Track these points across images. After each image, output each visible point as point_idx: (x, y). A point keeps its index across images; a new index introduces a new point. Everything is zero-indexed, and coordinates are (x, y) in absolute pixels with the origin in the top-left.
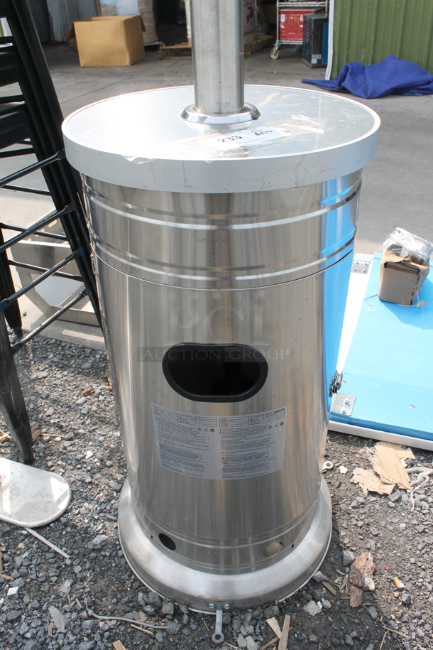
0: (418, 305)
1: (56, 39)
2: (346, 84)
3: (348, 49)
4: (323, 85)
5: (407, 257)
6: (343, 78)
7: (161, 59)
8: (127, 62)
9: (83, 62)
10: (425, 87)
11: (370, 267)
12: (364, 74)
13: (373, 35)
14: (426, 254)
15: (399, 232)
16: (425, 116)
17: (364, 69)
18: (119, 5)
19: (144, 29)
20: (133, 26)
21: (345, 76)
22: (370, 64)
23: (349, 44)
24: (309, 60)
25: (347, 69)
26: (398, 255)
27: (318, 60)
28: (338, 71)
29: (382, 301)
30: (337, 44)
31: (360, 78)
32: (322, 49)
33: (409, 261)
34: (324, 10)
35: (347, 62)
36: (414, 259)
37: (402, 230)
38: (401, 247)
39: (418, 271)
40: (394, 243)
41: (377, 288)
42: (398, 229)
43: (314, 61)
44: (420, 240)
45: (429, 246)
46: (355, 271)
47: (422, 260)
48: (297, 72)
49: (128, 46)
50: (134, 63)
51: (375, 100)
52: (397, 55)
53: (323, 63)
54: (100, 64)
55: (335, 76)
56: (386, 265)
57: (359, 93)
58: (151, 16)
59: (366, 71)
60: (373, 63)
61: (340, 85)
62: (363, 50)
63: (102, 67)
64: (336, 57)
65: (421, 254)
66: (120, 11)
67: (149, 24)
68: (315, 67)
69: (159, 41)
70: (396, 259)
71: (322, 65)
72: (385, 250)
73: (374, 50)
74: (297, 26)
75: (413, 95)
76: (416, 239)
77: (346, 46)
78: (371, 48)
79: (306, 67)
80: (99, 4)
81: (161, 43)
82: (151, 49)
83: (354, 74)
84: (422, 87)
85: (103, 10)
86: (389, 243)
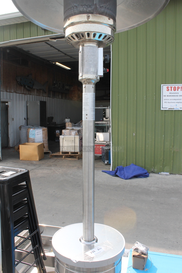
0: (145, 270)
1: (10, 146)
2: (117, 174)
3: (118, 161)
4: (109, 173)
5: (140, 253)
6: (116, 172)
7: (50, 158)
8: (38, 159)
9: (21, 159)
10: (145, 175)
11: (129, 254)
12: (123, 170)
13: (126, 157)
14: (146, 251)
15: (137, 243)
16: (145, 187)
17: (123, 168)
18: (36, 138)
19: (44, 148)
20: (41, 147)
21: (117, 171)
22: (125, 166)
23: (118, 159)
24: (104, 162)
25: (118, 169)
26: (137, 252)
27: (107, 162)
28: (115, 168)
29: (133, 268)
30: (114, 159)
31: (122, 172)
32: (109, 159)
33: (141, 255)
34: (109, 145)
35: (118, 166)
36: (143, 253)
37: (138, 242)
38: (138, 249)
39: (144, 258)
40: (136, 248)
41: (131, 264)
42: (137, 242)
43: (106, 163)
44: (144, 246)
45: (147, 248)
46: (124, 256)
47: (145, 254)
48: (100, 167)
49: (38, 154)
50: (40, 160)
51: (128, 180)
52: (134, 164)
53: (109, 163)
54: (27, 160)
55: (113, 169)
56: (134, 256)
57: (122, 177)
58: (47, 142)
59: (124, 169)
60: (126, 166)
61: (115, 174)
62: (123, 161)
63: (28, 160)
64: (114, 163)
65: (145, 252)
66: (36, 141)
67: (46, 145)
68: (106, 164)
69: (49, 151)
70: (137, 254)
71: (109, 164)
72: (133, 250)
73: (127, 161)
74: (100, 150)
75: (141, 178)
76: (143, 246)
77: (117, 160)
78: (126, 161)
79: (103, 164)
80: (29, 138)
81: (50, 151)
82: (46, 153)
83: (120, 170)
84: (144, 175)
85: (30, 140)
86: (134, 247)
